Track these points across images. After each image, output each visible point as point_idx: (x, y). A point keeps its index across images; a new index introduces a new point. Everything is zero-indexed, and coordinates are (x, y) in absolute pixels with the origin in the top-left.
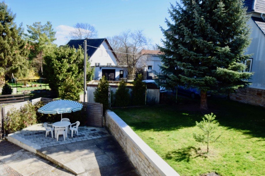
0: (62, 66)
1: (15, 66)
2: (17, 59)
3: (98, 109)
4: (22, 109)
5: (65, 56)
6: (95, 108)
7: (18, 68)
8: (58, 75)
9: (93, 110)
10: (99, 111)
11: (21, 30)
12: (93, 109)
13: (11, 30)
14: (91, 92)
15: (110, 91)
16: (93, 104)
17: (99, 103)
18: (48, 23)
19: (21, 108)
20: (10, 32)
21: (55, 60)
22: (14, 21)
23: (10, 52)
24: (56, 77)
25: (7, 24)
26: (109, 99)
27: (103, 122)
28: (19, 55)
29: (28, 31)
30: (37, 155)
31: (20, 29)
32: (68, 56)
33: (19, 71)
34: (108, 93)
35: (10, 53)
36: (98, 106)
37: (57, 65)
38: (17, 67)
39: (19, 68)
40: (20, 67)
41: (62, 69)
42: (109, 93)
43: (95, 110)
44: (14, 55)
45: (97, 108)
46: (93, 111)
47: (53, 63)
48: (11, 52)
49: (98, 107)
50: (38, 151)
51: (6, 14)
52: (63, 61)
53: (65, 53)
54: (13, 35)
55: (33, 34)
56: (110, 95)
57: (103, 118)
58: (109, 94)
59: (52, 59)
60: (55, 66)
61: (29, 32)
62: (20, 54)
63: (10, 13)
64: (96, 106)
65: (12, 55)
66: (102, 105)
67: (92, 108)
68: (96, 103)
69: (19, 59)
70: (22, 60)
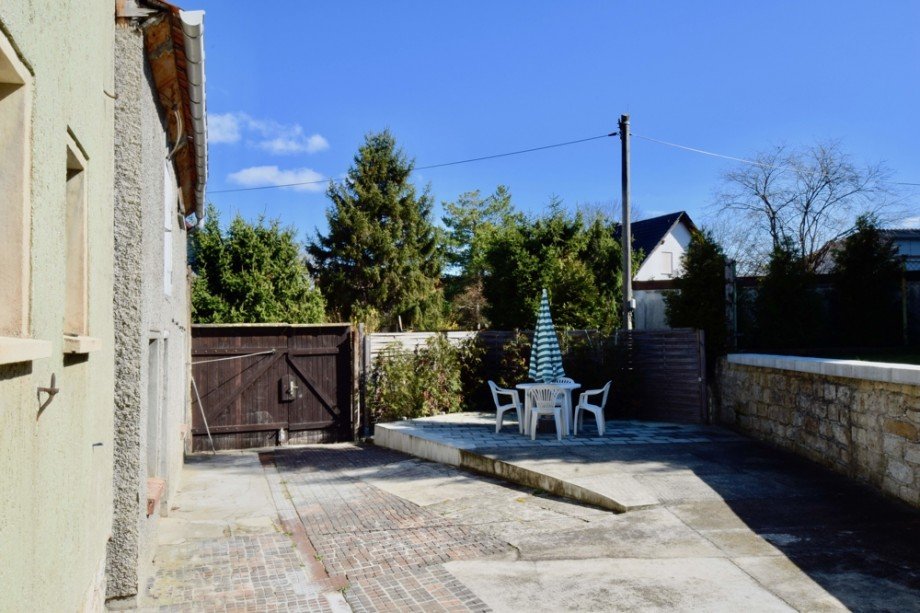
0: (540, 269)
1: (407, 303)
2: (414, 284)
3: (683, 353)
4: (419, 353)
5: (552, 236)
6: (670, 350)
7: (414, 308)
8: (528, 300)
9: (661, 360)
10: (689, 360)
11: (427, 203)
12: (662, 357)
13: (403, 202)
14: (648, 312)
15: (732, 280)
16: (661, 336)
17: (688, 330)
18: (501, 191)
19: (416, 351)
20: (400, 208)
21: (518, 251)
22: (408, 181)
23: (395, 260)
24: (523, 307)
25: (393, 187)
26: (732, 314)
27: (708, 410)
28: (418, 272)
29: (445, 220)
30: (462, 469)
31: (424, 199)
32: (562, 236)
33: (417, 316)
34: (724, 288)
35: (397, 264)
36: (685, 343)
37: (524, 264)
38: (410, 305)
39: (418, 309)
40: (420, 306)
41: (541, 276)
42: (727, 286)
43: (673, 356)
44: (407, 270)
45: (681, 349)
46: (662, 363)
47: (515, 260)
48: (399, 260)
49: (686, 346)
50: (464, 453)
51: (392, 162)
52: (546, 252)
53: (552, 226)
54: (405, 215)
55: (456, 227)
56: (731, 296)
57: (709, 388)
58: (727, 292)
59: (511, 248)
60: (521, 267)
61: (448, 222)
62: (422, 268)
63: (400, 159)
64: (676, 343)
65: (400, 271)
66: (700, 335)
67: (660, 353)
68: (677, 330)
69: (418, 283)
70: (427, 288)
